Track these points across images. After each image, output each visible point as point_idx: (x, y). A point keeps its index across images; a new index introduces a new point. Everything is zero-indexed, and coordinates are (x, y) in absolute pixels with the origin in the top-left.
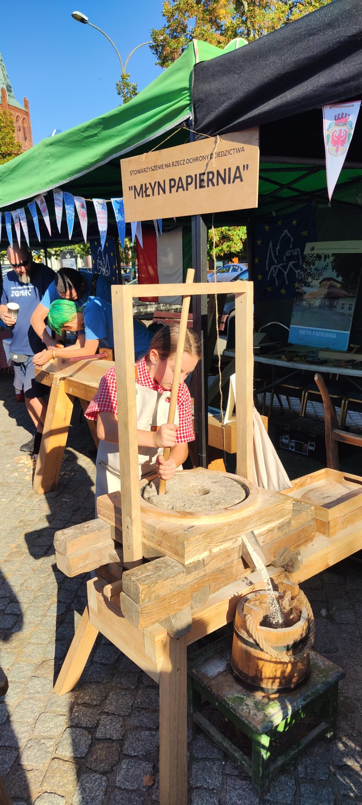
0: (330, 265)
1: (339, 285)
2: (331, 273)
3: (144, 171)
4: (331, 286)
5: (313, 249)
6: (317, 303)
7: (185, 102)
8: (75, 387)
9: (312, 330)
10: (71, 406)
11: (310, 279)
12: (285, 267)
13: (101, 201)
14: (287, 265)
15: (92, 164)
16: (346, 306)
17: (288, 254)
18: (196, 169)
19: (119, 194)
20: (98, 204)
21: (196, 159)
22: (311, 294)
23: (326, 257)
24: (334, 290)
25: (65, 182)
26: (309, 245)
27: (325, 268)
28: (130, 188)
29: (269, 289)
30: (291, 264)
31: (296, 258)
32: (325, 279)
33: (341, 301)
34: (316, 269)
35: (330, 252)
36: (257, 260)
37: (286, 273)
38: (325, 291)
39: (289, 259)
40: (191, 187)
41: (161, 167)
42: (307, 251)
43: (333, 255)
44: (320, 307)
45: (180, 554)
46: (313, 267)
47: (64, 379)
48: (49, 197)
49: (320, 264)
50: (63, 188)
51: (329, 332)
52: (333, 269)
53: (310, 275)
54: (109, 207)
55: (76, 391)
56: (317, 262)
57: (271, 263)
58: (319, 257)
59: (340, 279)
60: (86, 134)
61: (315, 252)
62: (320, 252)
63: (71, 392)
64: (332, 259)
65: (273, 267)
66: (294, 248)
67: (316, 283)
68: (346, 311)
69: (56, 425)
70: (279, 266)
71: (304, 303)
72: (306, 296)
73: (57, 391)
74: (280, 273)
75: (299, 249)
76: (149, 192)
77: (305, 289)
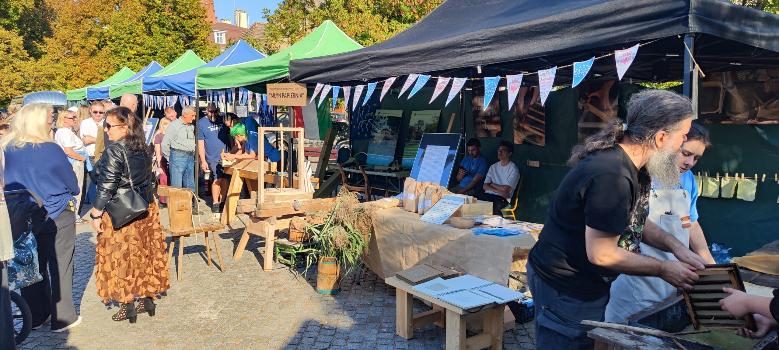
0: (386, 122)
1: (390, 133)
2: (386, 126)
3: (275, 89)
4: (386, 133)
5: (379, 113)
6: (380, 142)
7: (287, 70)
8: (245, 173)
9: (377, 156)
10: (242, 183)
11: (377, 129)
12: (366, 122)
13: (259, 94)
14: (367, 121)
15: (257, 81)
16: (393, 144)
17: (367, 115)
18: (290, 92)
19: (266, 93)
20: (258, 95)
21: (290, 89)
22: (378, 137)
23: (385, 118)
24: (387, 135)
25: (245, 85)
26: (377, 111)
27: (384, 124)
28: (270, 94)
29: (359, 134)
30: (369, 120)
31: (372, 117)
32: (384, 130)
33: (390, 141)
34: (380, 124)
35: (387, 115)
36: (353, 117)
37: (367, 125)
38: (383, 136)
39: (368, 118)
40: (289, 97)
41: (280, 89)
42: (376, 114)
43: (388, 117)
44: (381, 144)
45: (273, 200)
46: (379, 123)
47: (239, 170)
48: (237, 90)
49: (382, 121)
50: (244, 87)
51: (384, 157)
52: (387, 124)
53: (377, 127)
54: (262, 97)
55: (245, 175)
56: (381, 120)
57: (360, 119)
58: (381, 117)
59: (390, 130)
60: (255, 70)
61: (380, 115)
62: (382, 115)
63: (242, 176)
64: (387, 119)
65: (361, 122)
66: (370, 112)
67: (380, 131)
68: (392, 146)
69: (234, 191)
70: (363, 121)
71: (374, 141)
72: (375, 138)
73: (236, 176)
74: (364, 125)
75: (373, 113)
76: (276, 96)
77: (375, 134)
